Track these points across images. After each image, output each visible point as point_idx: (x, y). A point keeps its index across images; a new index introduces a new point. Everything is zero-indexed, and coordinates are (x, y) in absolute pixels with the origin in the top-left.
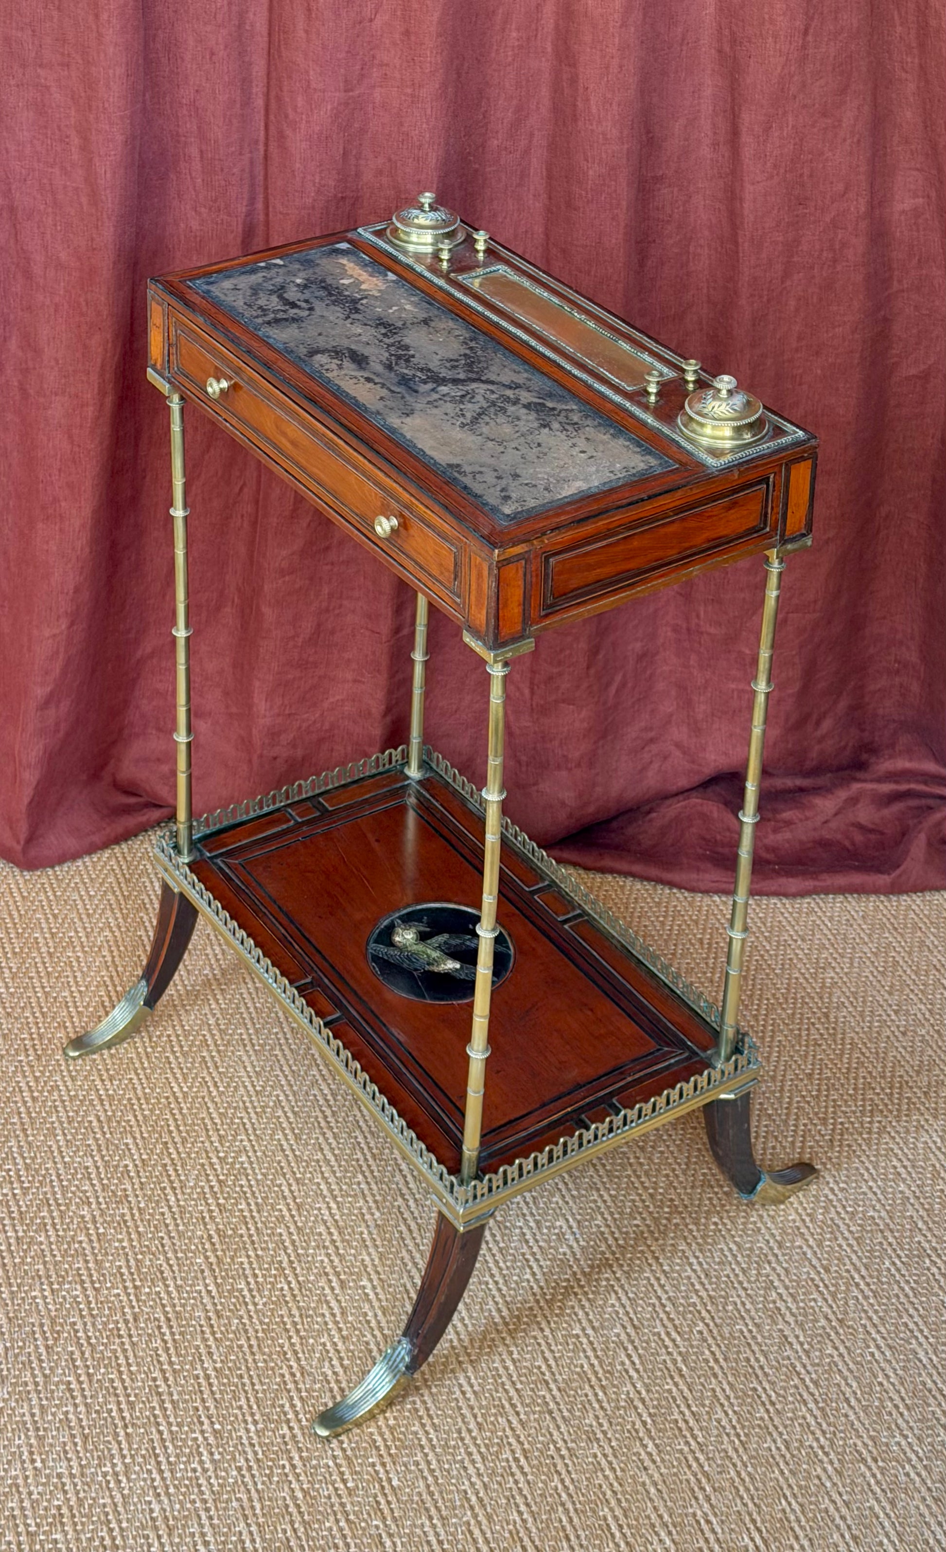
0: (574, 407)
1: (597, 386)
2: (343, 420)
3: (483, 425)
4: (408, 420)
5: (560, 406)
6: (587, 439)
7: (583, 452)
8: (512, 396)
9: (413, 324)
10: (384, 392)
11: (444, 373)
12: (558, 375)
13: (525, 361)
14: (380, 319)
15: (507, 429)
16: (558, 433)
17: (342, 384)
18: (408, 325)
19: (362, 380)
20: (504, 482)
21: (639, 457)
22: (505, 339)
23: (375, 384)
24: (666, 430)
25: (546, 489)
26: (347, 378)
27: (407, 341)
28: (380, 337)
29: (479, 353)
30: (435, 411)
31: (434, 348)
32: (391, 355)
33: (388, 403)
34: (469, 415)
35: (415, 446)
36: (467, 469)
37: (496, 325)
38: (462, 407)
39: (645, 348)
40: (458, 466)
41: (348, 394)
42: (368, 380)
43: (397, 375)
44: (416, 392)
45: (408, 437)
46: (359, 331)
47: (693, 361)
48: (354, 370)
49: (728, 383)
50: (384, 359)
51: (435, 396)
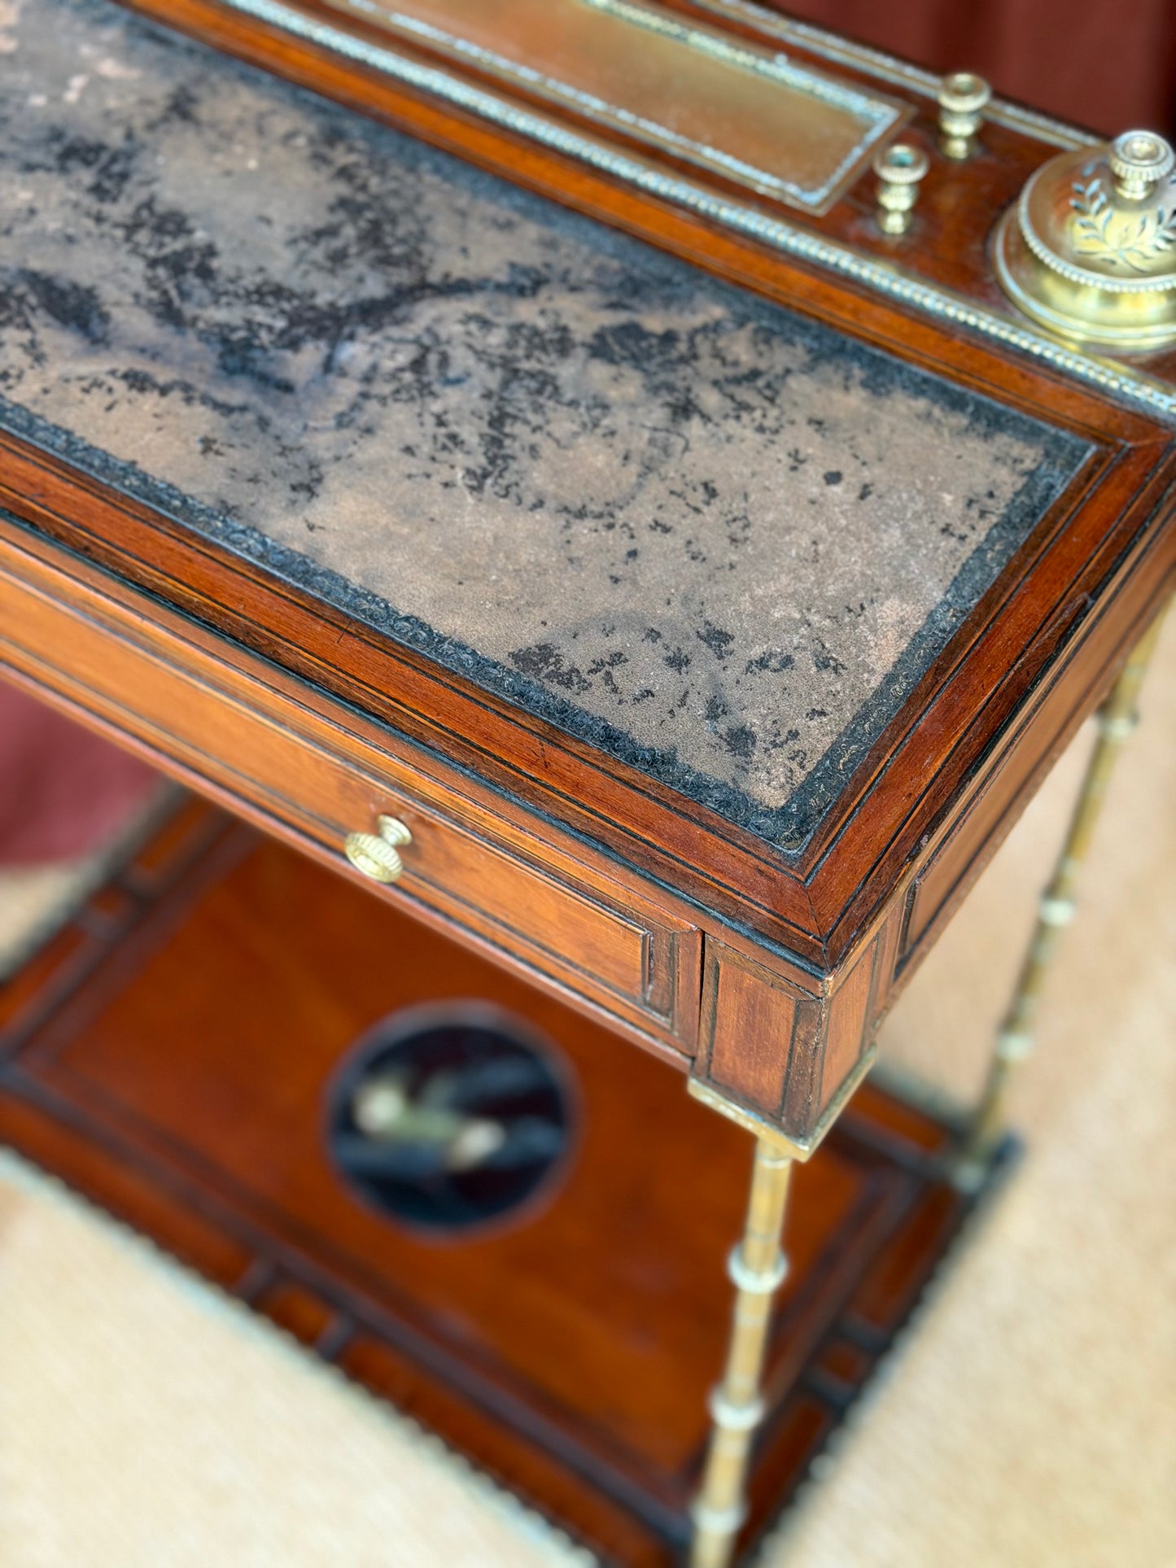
0: (718, 312)
1: (730, 213)
2: (143, 571)
3: (525, 461)
4: (320, 510)
5: (684, 321)
6: (818, 424)
7: (833, 478)
8: (542, 323)
9: (151, 127)
10: (202, 419)
11: (330, 291)
12: (611, 204)
13: (508, 183)
14: (57, 135)
15: (595, 456)
16: (731, 426)
17: (70, 419)
18: (142, 135)
19: (120, 387)
20: (699, 674)
21: (979, 446)
22: (417, 117)
23: (164, 391)
24: (987, 323)
25: (823, 664)
26: (75, 390)
27: (169, 196)
28: (90, 202)
29: (374, 183)
30: (372, 450)
31: (248, 203)
32: (153, 263)
33: (235, 456)
34: (470, 433)
35: (390, 613)
36: (577, 655)
37: (361, 68)
38: (436, 407)
39: (771, 45)
40: (545, 652)
41: (106, 457)
42: (138, 381)
43: (204, 337)
44: (287, 388)
45: (356, 582)
46: (25, 196)
47: (963, 79)
48: (76, 356)
49: (1151, 156)
50: (139, 285)
51: (348, 389)
